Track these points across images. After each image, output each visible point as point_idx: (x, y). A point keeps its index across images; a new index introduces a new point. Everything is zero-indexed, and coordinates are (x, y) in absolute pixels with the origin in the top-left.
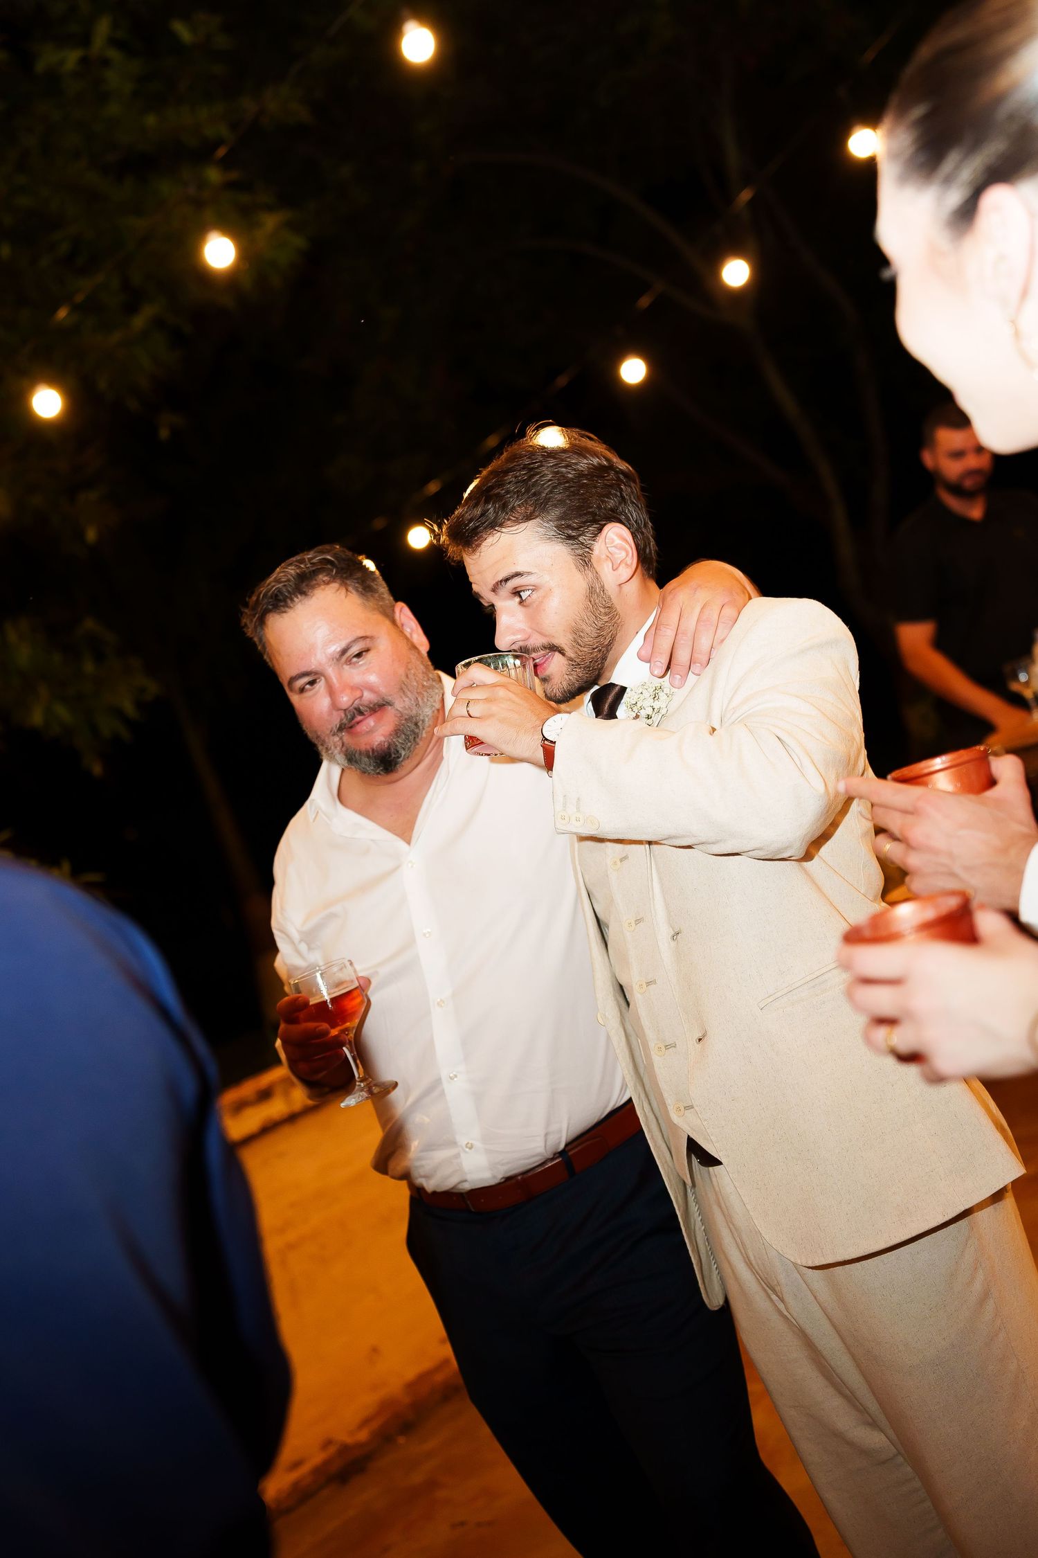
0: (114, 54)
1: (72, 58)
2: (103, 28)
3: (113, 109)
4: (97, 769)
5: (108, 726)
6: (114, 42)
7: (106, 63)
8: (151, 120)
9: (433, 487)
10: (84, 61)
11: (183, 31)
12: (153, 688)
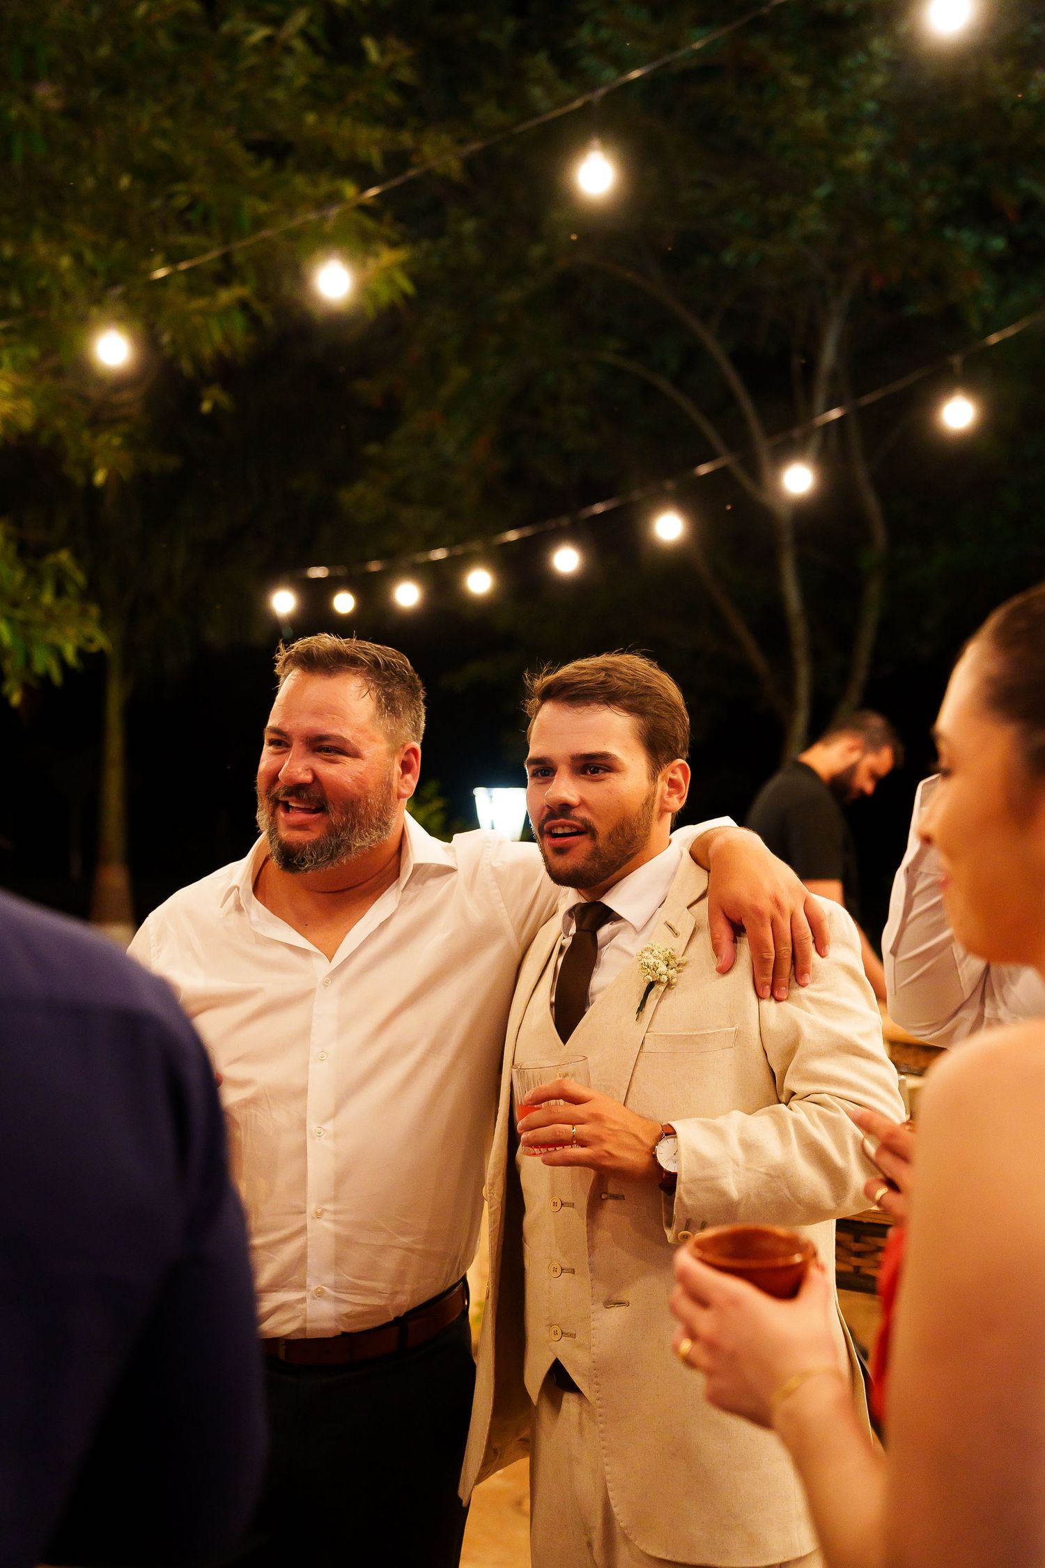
0: (299, 45)
1: (260, 33)
2: (300, 18)
3: (279, 94)
4: (16, 699)
5: (43, 662)
6: (304, 34)
7: (288, 50)
8: (311, 118)
9: (439, 554)
10: (269, 40)
11: (371, 47)
12: (101, 641)
